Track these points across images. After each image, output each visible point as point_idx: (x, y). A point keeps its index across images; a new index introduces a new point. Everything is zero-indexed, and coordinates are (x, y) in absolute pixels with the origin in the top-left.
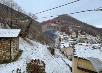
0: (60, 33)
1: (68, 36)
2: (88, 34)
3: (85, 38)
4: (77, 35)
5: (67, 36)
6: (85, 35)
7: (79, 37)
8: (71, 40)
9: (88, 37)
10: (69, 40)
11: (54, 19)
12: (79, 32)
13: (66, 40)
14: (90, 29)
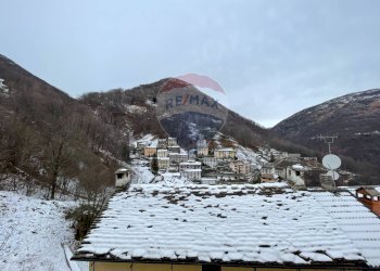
0: (156, 142)
1: (183, 153)
2: (240, 143)
3: (232, 155)
4: (212, 147)
5: (182, 150)
6: (234, 147)
7: (216, 154)
8: (195, 167)
9: (240, 154)
10: (187, 167)
11: (138, 88)
12: (217, 137)
13: (176, 165)
14: (244, 129)
